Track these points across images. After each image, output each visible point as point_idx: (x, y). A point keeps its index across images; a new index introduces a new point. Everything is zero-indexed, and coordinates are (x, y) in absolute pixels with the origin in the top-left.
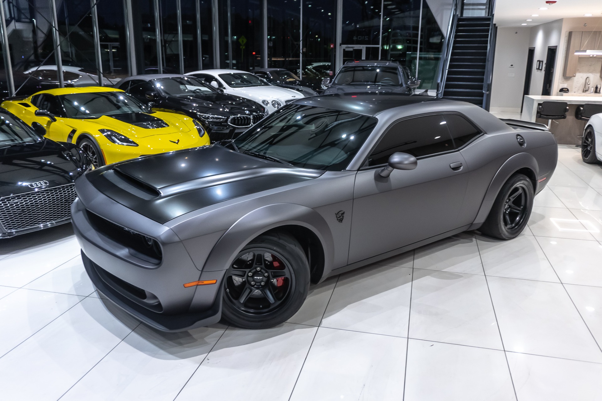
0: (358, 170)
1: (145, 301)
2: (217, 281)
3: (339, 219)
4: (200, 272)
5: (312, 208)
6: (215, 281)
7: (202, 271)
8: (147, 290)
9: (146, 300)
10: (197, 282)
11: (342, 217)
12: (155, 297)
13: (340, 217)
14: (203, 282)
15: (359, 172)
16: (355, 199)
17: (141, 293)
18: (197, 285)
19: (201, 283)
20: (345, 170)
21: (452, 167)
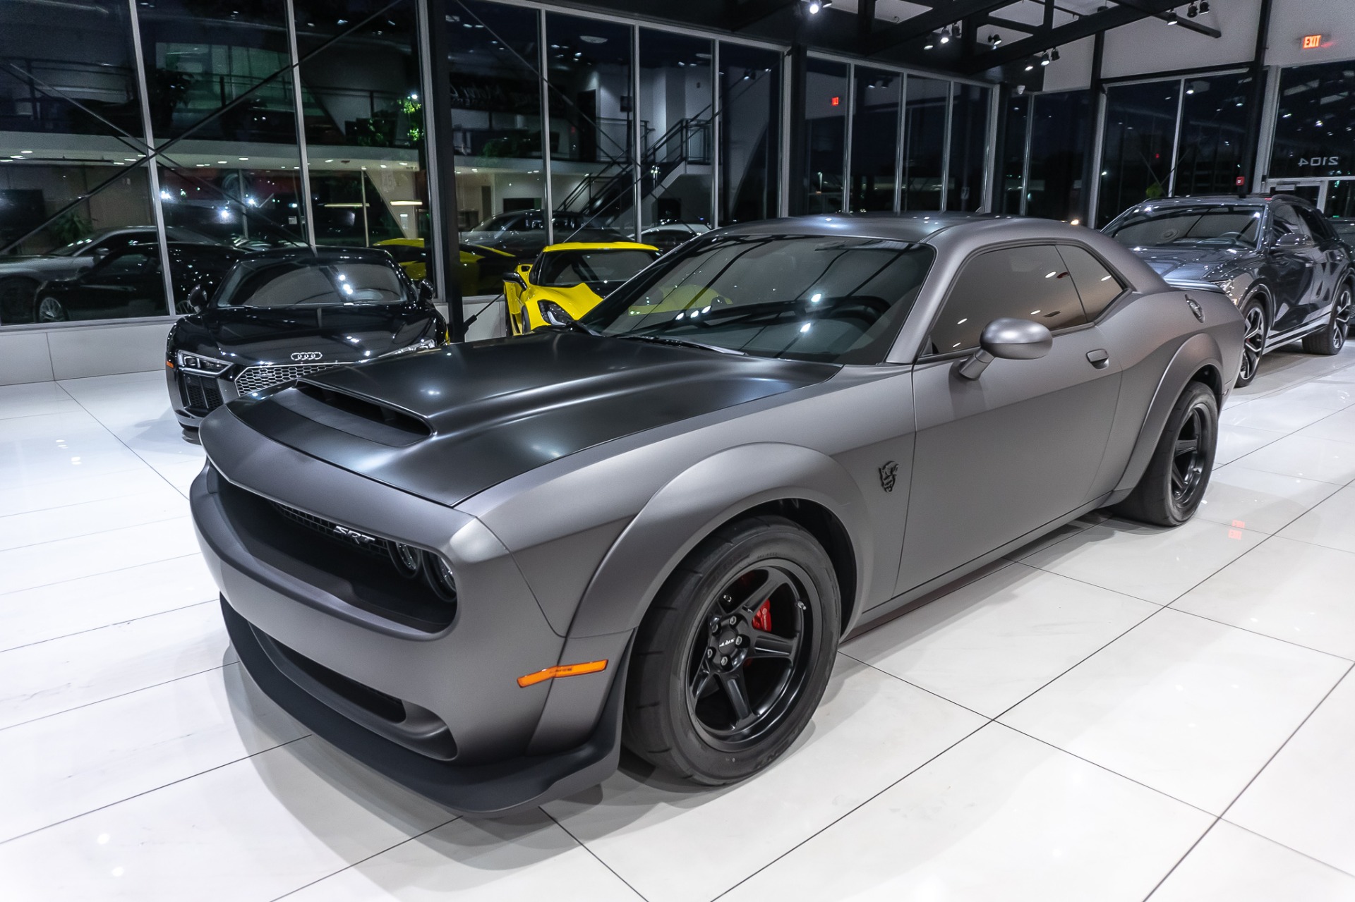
0: (915, 362)
1: (400, 725)
2: (607, 661)
3: (885, 482)
4: (563, 639)
5: (831, 456)
6: (601, 665)
7: (566, 637)
8: (409, 700)
9: (404, 722)
10: (555, 669)
11: (891, 478)
12: (431, 717)
13: (887, 477)
14: (570, 670)
15: (916, 367)
16: (919, 431)
17: (391, 708)
18: (553, 678)
19: (564, 670)
20: (885, 361)
21: (1091, 360)
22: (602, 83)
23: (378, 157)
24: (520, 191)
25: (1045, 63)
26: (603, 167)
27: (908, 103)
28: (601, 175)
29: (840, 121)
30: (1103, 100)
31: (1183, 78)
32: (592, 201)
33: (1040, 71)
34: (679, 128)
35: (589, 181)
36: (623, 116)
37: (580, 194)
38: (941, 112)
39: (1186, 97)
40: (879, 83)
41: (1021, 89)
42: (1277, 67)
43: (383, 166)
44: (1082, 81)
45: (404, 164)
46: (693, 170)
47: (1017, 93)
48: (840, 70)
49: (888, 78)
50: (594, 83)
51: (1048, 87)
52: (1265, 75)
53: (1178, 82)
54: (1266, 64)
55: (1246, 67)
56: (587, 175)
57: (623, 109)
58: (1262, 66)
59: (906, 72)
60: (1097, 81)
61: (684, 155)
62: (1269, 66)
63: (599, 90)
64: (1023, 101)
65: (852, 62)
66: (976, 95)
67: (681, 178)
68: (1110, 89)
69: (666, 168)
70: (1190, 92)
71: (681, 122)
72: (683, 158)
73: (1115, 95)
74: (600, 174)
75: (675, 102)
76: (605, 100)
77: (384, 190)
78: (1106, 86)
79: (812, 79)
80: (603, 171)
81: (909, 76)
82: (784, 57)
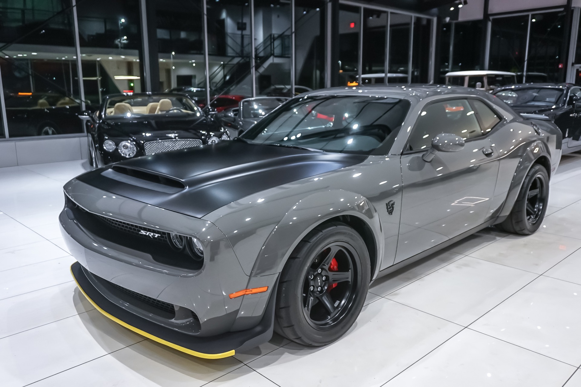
22: (228, 14)
23: (109, 54)
24: (185, 72)
25: (460, 6)
26: (229, 59)
27: (391, 26)
28: (230, 63)
29: (356, 35)
30: (490, 25)
31: (530, 14)
32: (225, 76)
33: (457, 10)
34: (270, 39)
35: (224, 66)
36: (239, 32)
37: (219, 73)
38: (408, 31)
39: (532, 23)
40: (375, 16)
41: (448, 19)
42: (579, 8)
43: (110, 58)
44: (479, 16)
45: (123, 57)
46: (277, 60)
47: (445, 21)
48: (356, 10)
49: (378, 13)
50: (224, 15)
51: (461, 19)
52: (572, 11)
53: (528, 16)
54: (573, 6)
55: (563, 8)
56: (222, 63)
57: (239, 29)
58: (571, 7)
59: (389, 10)
60: (486, 15)
61: (272, 52)
62: (574, 7)
63: (227, 19)
64: (448, 25)
65: (362, 6)
66: (424, 22)
67: (272, 65)
68: (494, 20)
69: (264, 59)
70: (534, 20)
71: (271, 35)
72: (272, 54)
73: (496, 22)
74: (228, 62)
75: (267, 26)
76: (230, 24)
77: (109, 70)
78: (491, 18)
79: (342, 14)
80: (230, 61)
81: (391, 13)
82: (327, 3)
